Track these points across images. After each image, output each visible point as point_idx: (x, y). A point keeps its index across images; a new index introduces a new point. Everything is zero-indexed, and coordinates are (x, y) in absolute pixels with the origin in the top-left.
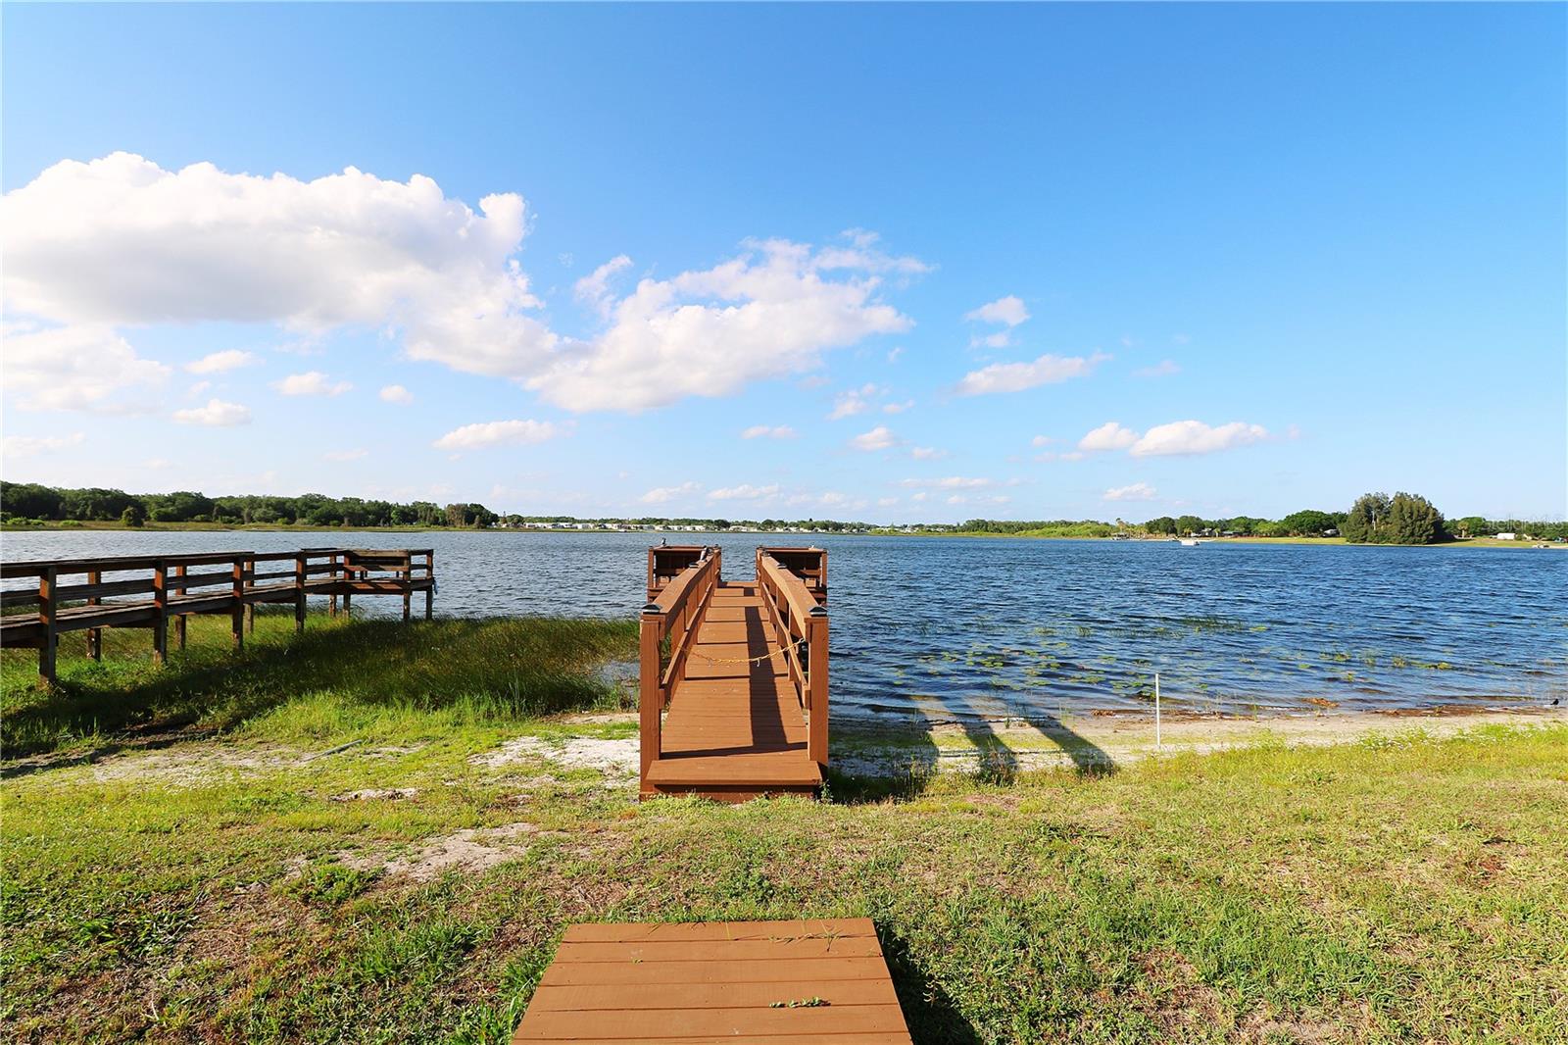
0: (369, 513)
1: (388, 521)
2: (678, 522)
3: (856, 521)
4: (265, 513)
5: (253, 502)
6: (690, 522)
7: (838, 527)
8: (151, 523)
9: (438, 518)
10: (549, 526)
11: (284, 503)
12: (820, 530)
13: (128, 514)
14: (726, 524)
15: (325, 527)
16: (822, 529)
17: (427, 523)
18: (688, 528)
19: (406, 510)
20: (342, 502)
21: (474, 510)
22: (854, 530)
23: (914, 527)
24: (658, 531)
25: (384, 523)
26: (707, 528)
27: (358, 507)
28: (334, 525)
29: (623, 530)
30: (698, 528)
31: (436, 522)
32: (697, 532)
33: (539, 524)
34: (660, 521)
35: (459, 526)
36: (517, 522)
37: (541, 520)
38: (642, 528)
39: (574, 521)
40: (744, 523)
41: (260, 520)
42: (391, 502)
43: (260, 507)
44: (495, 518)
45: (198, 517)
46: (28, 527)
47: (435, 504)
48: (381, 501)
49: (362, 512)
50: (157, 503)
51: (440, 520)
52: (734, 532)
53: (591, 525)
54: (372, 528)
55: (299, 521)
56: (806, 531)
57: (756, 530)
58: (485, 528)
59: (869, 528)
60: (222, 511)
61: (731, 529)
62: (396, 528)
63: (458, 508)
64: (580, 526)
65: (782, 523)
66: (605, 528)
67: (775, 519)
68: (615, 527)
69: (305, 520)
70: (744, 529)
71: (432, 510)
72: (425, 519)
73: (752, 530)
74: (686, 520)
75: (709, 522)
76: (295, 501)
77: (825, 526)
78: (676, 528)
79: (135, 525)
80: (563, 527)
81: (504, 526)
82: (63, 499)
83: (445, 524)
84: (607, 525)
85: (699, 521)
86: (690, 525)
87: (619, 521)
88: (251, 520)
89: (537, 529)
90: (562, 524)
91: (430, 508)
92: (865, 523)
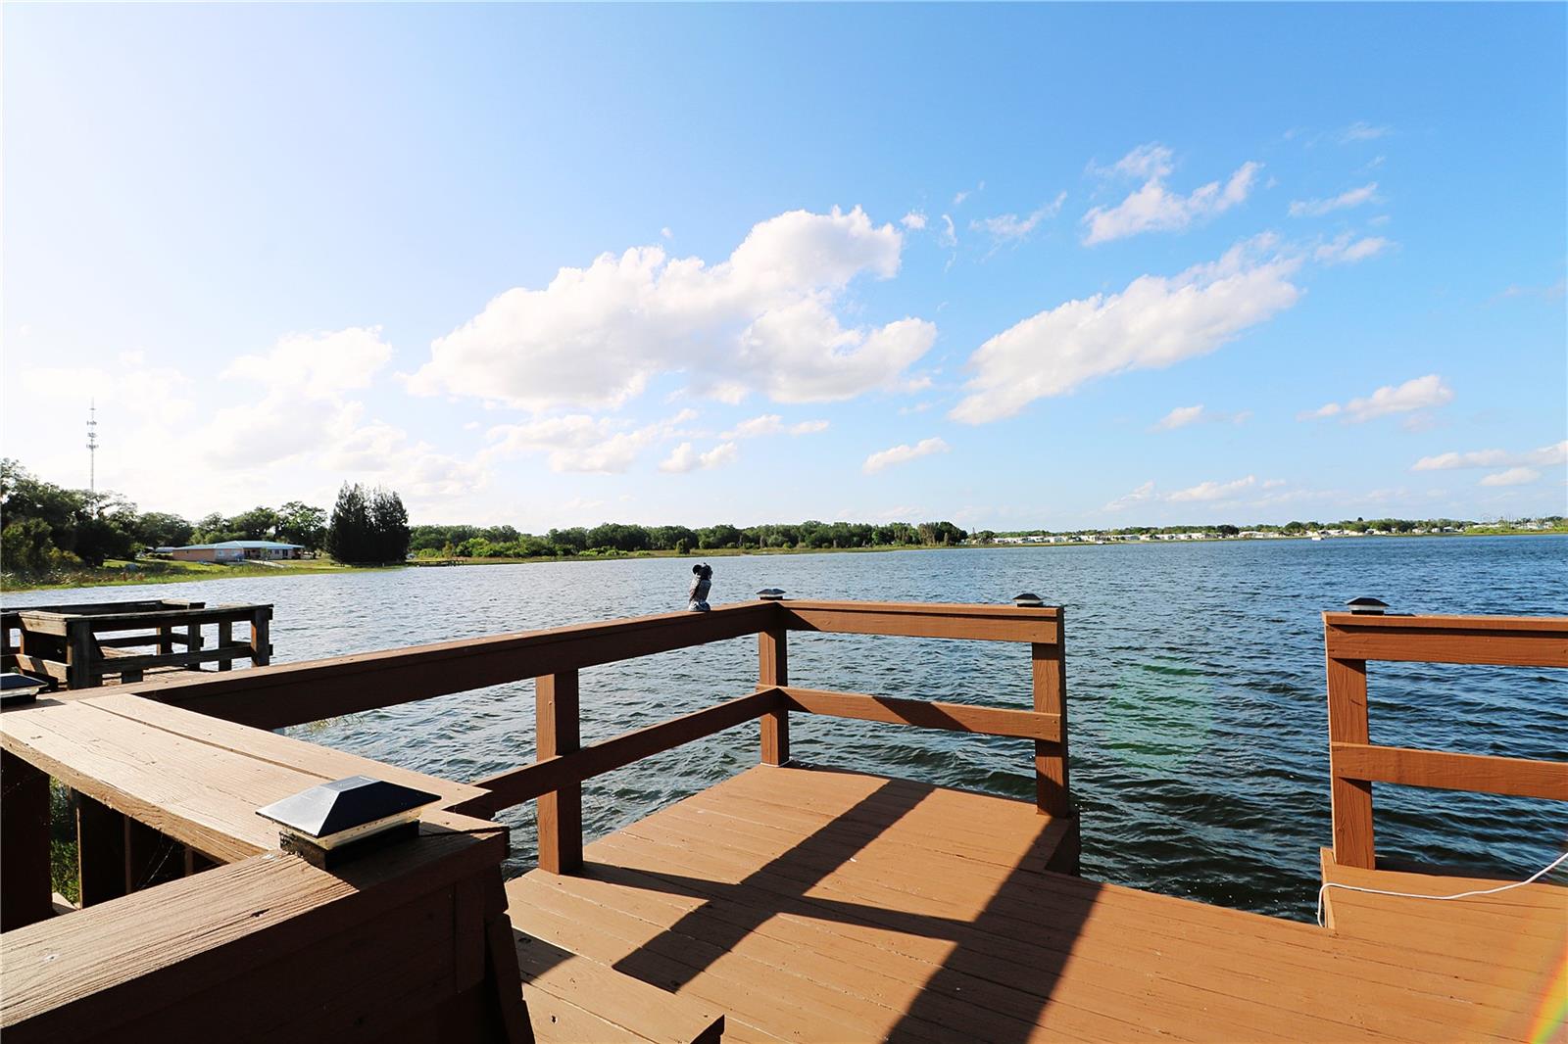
0: (854, 535)
1: (869, 541)
2: (1169, 530)
3: (1436, 518)
4: (776, 539)
5: (769, 530)
6: (1184, 530)
7: (1405, 527)
8: (697, 551)
9: (911, 537)
10: (1019, 540)
11: (789, 530)
12: (1377, 532)
13: (680, 544)
14: (1234, 530)
15: (818, 549)
16: (1379, 529)
17: (903, 543)
18: (1182, 537)
19: (885, 531)
20: (834, 527)
21: (944, 528)
22: (1435, 530)
23: (1543, 522)
24: (1144, 541)
25: (866, 543)
26: (1207, 535)
27: (845, 530)
28: (826, 547)
29: (1101, 542)
30: (1195, 536)
31: (910, 541)
32: (1194, 541)
33: (1009, 539)
34: (1148, 530)
35: (930, 544)
36: (988, 537)
37: (1012, 535)
38: (1123, 539)
39: (1045, 533)
40: (1260, 528)
41: (772, 545)
42: (873, 525)
43: (773, 534)
44: (964, 535)
45: (729, 545)
46: (619, 557)
47: (909, 524)
48: (864, 524)
49: (847, 534)
50: (705, 535)
51: (914, 539)
52: (1245, 538)
53: (1065, 538)
54: (855, 549)
55: (800, 544)
56: (1355, 533)
57: (1277, 536)
58: (954, 545)
59: (1460, 525)
60: (747, 539)
61: (1241, 534)
62: (876, 548)
63: (928, 527)
64: (1052, 540)
65: (1315, 526)
66: (1080, 540)
67: (1305, 521)
68: (1091, 539)
69: (804, 544)
70: (1259, 535)
71: (906, 529)
72: (901, 539)
73: (1271, 535)
74: (1179, 528)
75: (1210, 528)
76: (798, 528)
77: (1386, 526)
78: (1166, 537)
79: (684, 552)
80: (1034, 541)
81: (974, 542)
82: (649, 535)
83: (919, 542)
84: (1082, 537)
85: (1196, 528)
86: (1185, 532)
87: (1096, 532)
88: (766, 545)
89: (1006, 544)
90: (1032, 538)
91: (904, 528)
92: (1452, 519)
